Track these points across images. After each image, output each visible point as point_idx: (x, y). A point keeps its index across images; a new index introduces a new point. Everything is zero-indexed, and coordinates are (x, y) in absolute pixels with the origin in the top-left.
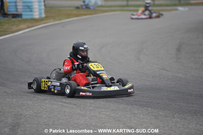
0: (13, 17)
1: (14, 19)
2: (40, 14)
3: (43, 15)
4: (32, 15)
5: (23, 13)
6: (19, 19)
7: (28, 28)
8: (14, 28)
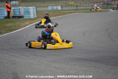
0: (19, 18)
1: (20, 19)
2: (34, 15)
3: (36, 16)
4: (29, 16)
5: (24, 15)
6: (22, 19)
7: (31, 24)
8: (23, 24)
